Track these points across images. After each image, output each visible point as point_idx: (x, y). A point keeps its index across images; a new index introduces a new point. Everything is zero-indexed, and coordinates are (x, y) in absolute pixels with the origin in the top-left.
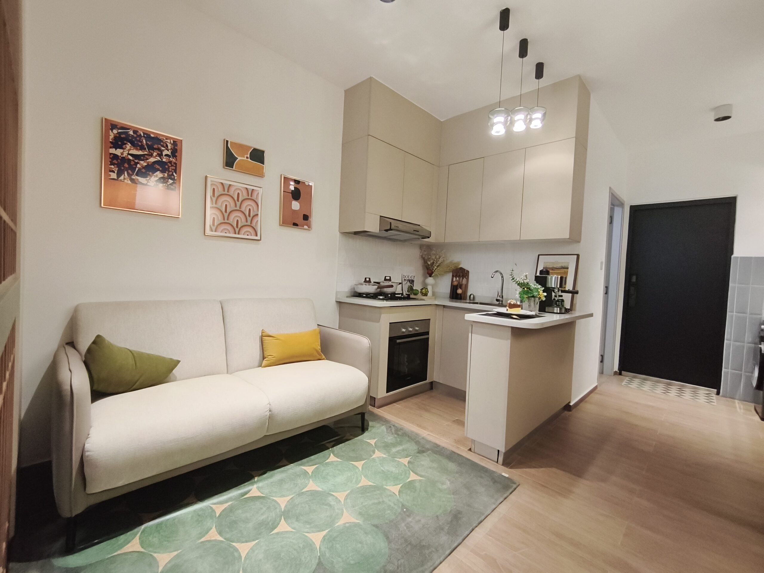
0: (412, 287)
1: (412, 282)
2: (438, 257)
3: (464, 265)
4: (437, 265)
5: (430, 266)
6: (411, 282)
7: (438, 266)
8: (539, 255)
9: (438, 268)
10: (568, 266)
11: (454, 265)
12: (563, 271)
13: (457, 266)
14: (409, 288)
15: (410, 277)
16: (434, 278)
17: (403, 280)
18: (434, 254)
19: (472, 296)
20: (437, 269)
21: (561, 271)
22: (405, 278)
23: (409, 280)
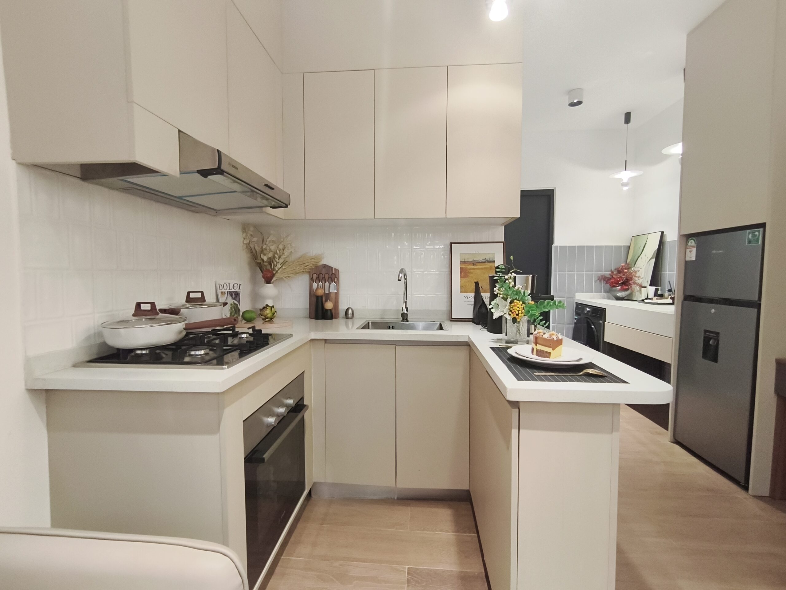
0: (237, 305)
1: (236, 295)
2: (281, 247)
3: (329, 261)
4: (281, 261)
5: (266, 264)
6: (234, 296)
7: (283, 264)
8: (451, 244)
9: (284, 267)
10: (494, 258)
11: (313, 260)
12: (488, 266)
13: (318, 262)
14: (231, 308)
15: (231, 287)
16: (275, 286)
17: (219, 294)
18: (273, 242)
19: (350, 311)
20: (281, 269)
21: (486, 266)
22: (223, 290)
23: (231, 294)
